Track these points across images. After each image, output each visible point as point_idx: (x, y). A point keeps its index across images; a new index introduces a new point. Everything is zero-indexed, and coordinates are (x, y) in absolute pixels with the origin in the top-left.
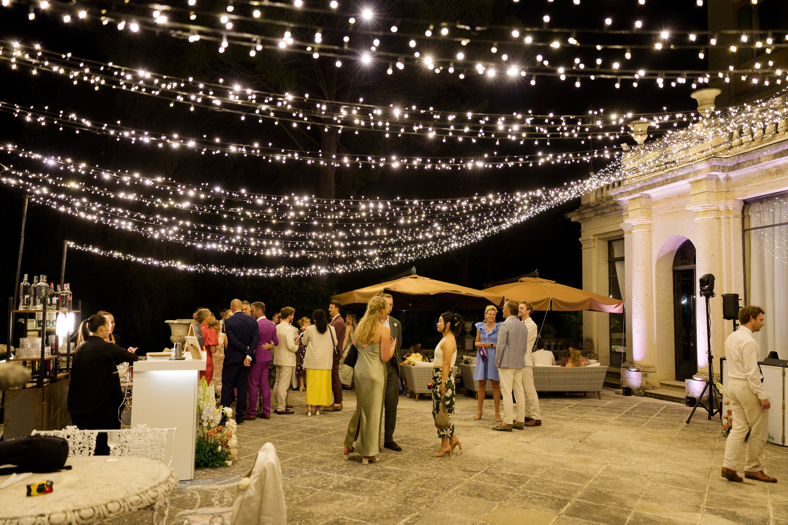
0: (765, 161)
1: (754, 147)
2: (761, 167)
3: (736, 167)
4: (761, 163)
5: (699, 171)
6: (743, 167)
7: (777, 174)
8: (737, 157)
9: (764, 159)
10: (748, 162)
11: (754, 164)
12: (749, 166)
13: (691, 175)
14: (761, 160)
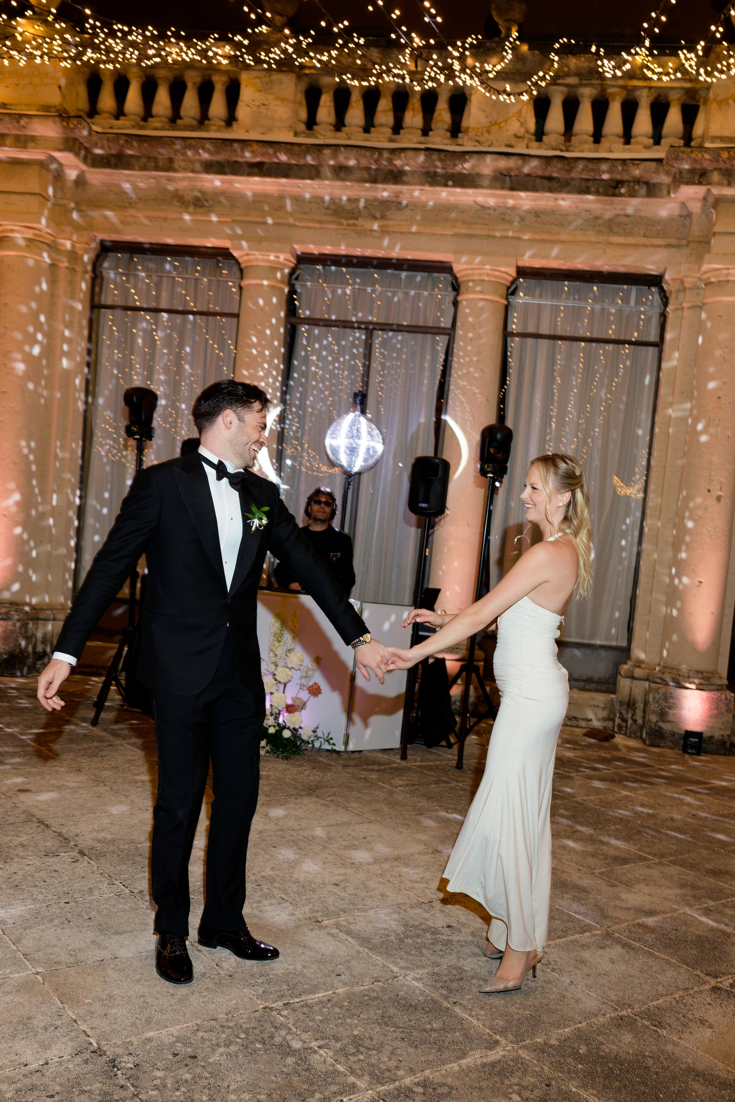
0: (185, 169)
1: (156, 129)
2: (164, 181)
3: (113, 161)
4: (175, 170)
5: (33, 139)
6: (129, 167)
7: (196, 205)
8: (124, 138)
9: (182, 164)
10: (143, 160)
11: (157, 168)
12: (144, 168)
13: (9, 141)
14: (176, 165)
